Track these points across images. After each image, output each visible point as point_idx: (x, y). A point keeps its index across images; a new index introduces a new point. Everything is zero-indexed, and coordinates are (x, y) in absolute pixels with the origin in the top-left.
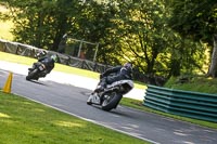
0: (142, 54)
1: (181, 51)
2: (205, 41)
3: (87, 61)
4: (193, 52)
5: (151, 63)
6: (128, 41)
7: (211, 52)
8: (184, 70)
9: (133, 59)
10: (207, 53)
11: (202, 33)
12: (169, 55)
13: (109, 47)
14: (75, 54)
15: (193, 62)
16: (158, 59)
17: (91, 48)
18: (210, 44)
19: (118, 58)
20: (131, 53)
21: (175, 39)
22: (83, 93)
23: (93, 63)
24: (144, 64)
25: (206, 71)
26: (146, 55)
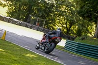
0: (65, 26)
1: (83, 26)
2: (93, 22)
3: (40, 28)
4: (88, 26)
5: (68, 30)
6: (59, 19)
7: (96, 27)
8: (83, 34)
9: (61, 28)
10: (94, 27)
11: (92, 18)
12: (77, 27)
13: (50, 21)
14: (35, 24)
15: (88, 30)
16: (72, 28)
17: (42, 21)
18: (96, 23)
19: (54, 27)
20: (60, 25)
21: (80, 20)
25: (93, 35)
26: (67, 26)
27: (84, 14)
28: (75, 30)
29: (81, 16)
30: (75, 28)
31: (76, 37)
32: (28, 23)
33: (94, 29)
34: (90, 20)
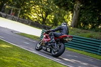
0: (40, 15)
1: (59, 15)
2: (70, 11)
3: (15, 17)
4: (65, 15)
5: (44, 20)
6: (34, 9)
7: (73, 16)
8: (59, 23)
9: (36, 17)
10: (70, 16)
11: (69, 7)
12: (53, 16)
13: (26, 11)
14: (9, 13)
15: (64, 20)
16: (48, 18)
17: (17, 11)
18: (72, 12)
19: (29, 16)
20: (35, 14)
21: (56, 9)
22: (12, 32)
23: (17, 18)
24: (41, 20)
25: (70, 25)
26: (42, 15)
27: (60, 3)
28: (52, 20)
29: (57, 5)
30: (51, 18)
31: (52, 26)
32: (2, 12)
33: (71, 18)
34: (67, 9)
